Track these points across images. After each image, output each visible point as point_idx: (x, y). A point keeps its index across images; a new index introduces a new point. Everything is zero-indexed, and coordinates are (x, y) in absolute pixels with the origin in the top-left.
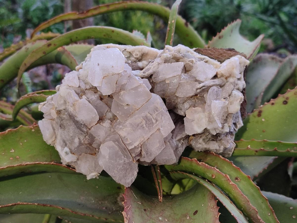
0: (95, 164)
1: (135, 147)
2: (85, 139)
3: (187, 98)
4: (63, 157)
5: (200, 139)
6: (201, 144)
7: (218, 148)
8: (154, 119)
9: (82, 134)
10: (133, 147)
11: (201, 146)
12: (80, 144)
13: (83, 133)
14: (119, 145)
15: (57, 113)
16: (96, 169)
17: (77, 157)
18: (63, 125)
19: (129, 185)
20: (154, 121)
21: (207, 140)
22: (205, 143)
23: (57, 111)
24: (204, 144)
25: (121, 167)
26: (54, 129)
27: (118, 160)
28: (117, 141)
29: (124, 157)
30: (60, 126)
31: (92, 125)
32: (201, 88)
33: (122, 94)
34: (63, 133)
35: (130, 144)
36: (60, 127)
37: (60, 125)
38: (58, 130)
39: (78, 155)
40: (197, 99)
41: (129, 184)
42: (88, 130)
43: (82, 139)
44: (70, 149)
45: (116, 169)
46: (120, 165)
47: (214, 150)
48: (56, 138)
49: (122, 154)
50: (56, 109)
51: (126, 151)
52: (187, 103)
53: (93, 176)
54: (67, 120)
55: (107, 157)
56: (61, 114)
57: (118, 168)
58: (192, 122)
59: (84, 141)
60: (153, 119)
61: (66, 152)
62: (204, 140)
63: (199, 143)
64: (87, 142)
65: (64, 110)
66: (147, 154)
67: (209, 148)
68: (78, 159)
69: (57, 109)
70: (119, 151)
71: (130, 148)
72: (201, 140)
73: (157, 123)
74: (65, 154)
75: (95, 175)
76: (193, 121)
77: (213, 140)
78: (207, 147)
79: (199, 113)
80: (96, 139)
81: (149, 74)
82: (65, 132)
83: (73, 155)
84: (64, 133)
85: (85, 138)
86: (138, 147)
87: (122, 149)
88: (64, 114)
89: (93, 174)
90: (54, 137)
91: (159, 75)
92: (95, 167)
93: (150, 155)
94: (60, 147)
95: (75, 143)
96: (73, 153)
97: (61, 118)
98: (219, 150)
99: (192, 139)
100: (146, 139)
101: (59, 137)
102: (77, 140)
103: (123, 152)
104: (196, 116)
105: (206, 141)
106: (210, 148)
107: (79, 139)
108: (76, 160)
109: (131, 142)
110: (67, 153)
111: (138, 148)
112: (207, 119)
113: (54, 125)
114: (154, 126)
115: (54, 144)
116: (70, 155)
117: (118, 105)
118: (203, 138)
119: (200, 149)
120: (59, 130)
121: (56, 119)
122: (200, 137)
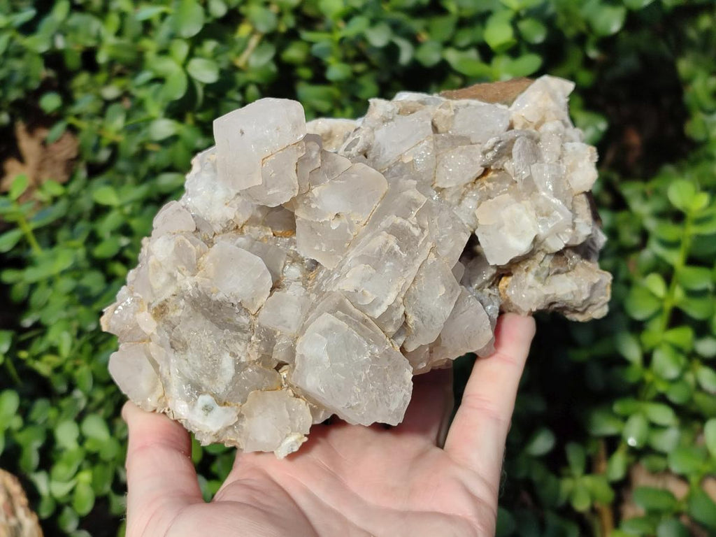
0: (287, 410)
1: (390, 307)
2: (248, 349)
3: (466, 186)
4: (201, 423)
5: (526, 276)
6: (533, 287)
7: (575, 288)
8: (417, 227)
9: (237, 338)
10: (384, 308)
11: (534, 292)
12: (240, 367)
13: (239, 334)
14: (348, 317)
15: (155, 316)
16: (295, 423)
17: (236, 411)
18: (179, 341)
19: (398, 417)
20: (416, 232)
21: (545, 273)
22: (542, 283)
23: (155, 308)
24: (539, 285)
25: (368, 371)
26: (155, 365)
27: (355, 357)
28: (341, 306)
29: (369, 343)
30: (172, 347)
31: (259, 305)
32: (492, 149)
33: (316, 195)
34: (186, 362)
35: (376, 303)
36: (173, 350)
37: (171, 343)
38: (167, 360)
39: (239, 403)
40: (489, 182)
41: (397, 413)
42: (253, 318)
43: (241, 350)
44: (213, 395)
45: (356, 383)
46: (363, 367)
47: (566, 295)
48: (166, 386)
49: (362, 339)
50: (149, 307)
51: (369, 325)
52: (469, 197)
53: (292, 445)
54: (187, 319)
55: (326, 358)
56: (167, 311)
57: (360, 377)
58: (500, 231)
59: (249, 355)
60: (411, 228)
61: (206, 406)
62: (537, 274)
63: (527, 287)
64: (255, 357)
65: (173, 298)
66: (422, 320)
67: (555, 294)
68: (240, 416)
69: (154, 305)
70: (353, 333)
71: (378, 313)
72: (530, 278)
73: (426, 233)
74: (202, 413)
75: (296, 442)
76: (500, 226)
77: (558, 272)
78: (550, 293)
79: (507, 206)
80: (279, 333)
81: (359, 151)
82: (189, 354)
83: (224, 408)
84: (187, 360)
85: (249, 345)
86: (395, 305)
87: (358, 325)
88: (177, 307)
89: (292, 439)
90: (160, 386)
91: (384, 149)
92: (290, 419)
93: (431, 320)
94: (184, 402)
95: (224, 370)
96: (225, 404)
97: (170, 322)
98: (580, 292)
99: (506, 286)
100: (410, 281)
101: (175, 380)
102: (227, 363)
103: (362, 332)
104: (505, 214)
105: (543, 278)
106: (557, 294)
107: (233, 355)
108: (237, 420)
109: (375, 297)
110: (207, 409)
111: (398, 308)
112: (533, 213)
113: (154, 354)
114: (420, 243)
115: (165, 404)
116: (218, 410)
117: (312, 229)
118: (533, 270)
119: (534, 301)
120: (172, 361)
121: (155, 333)
122: (527, 270)
